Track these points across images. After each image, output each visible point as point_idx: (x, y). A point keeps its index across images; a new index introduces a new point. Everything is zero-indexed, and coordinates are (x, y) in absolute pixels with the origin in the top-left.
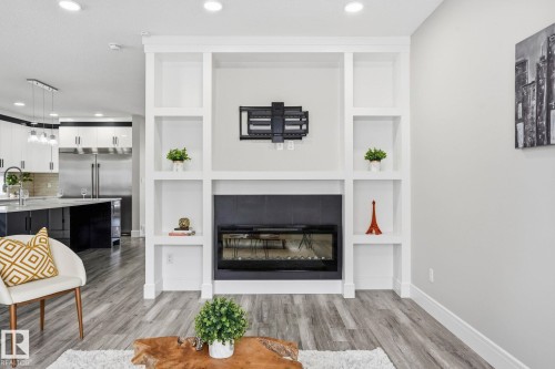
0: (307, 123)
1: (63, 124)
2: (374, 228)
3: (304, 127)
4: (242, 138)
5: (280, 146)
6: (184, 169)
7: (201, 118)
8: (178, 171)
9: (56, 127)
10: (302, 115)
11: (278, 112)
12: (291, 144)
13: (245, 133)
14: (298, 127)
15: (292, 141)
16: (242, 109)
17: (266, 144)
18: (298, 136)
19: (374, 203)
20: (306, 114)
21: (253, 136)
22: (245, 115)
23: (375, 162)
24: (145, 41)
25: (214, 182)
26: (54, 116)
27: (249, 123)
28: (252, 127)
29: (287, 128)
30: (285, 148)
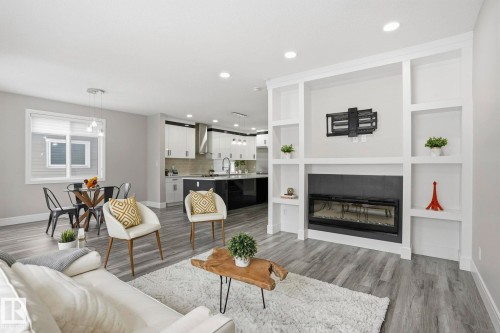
0: (376, 121)
1: (259, 133)
2: (435, 205)
3: (374, 124)
4: (328, 135)
5: (355, 140)
6: (291, 158)
7: (297, 125)
8: (286, 159)
9: (255, 135)
10: (372, 115)
11: (353, 115)
12: (364, 138)
13: (330, 132)
14: (369, 125)
15: (365, 135)
16: (328, 116)
17: (345, 139)
18: (369, 131)
19: (435, 184)
20: (376, 114)
21: (336, 133)
22: (330, 119)
23: (435, 149)
24: (267, 83)
25: (306, 166)
26: (254, 129)
27: (333, 125)
28: (335, 128)
29: (361, 126)
30: (360, 140)
